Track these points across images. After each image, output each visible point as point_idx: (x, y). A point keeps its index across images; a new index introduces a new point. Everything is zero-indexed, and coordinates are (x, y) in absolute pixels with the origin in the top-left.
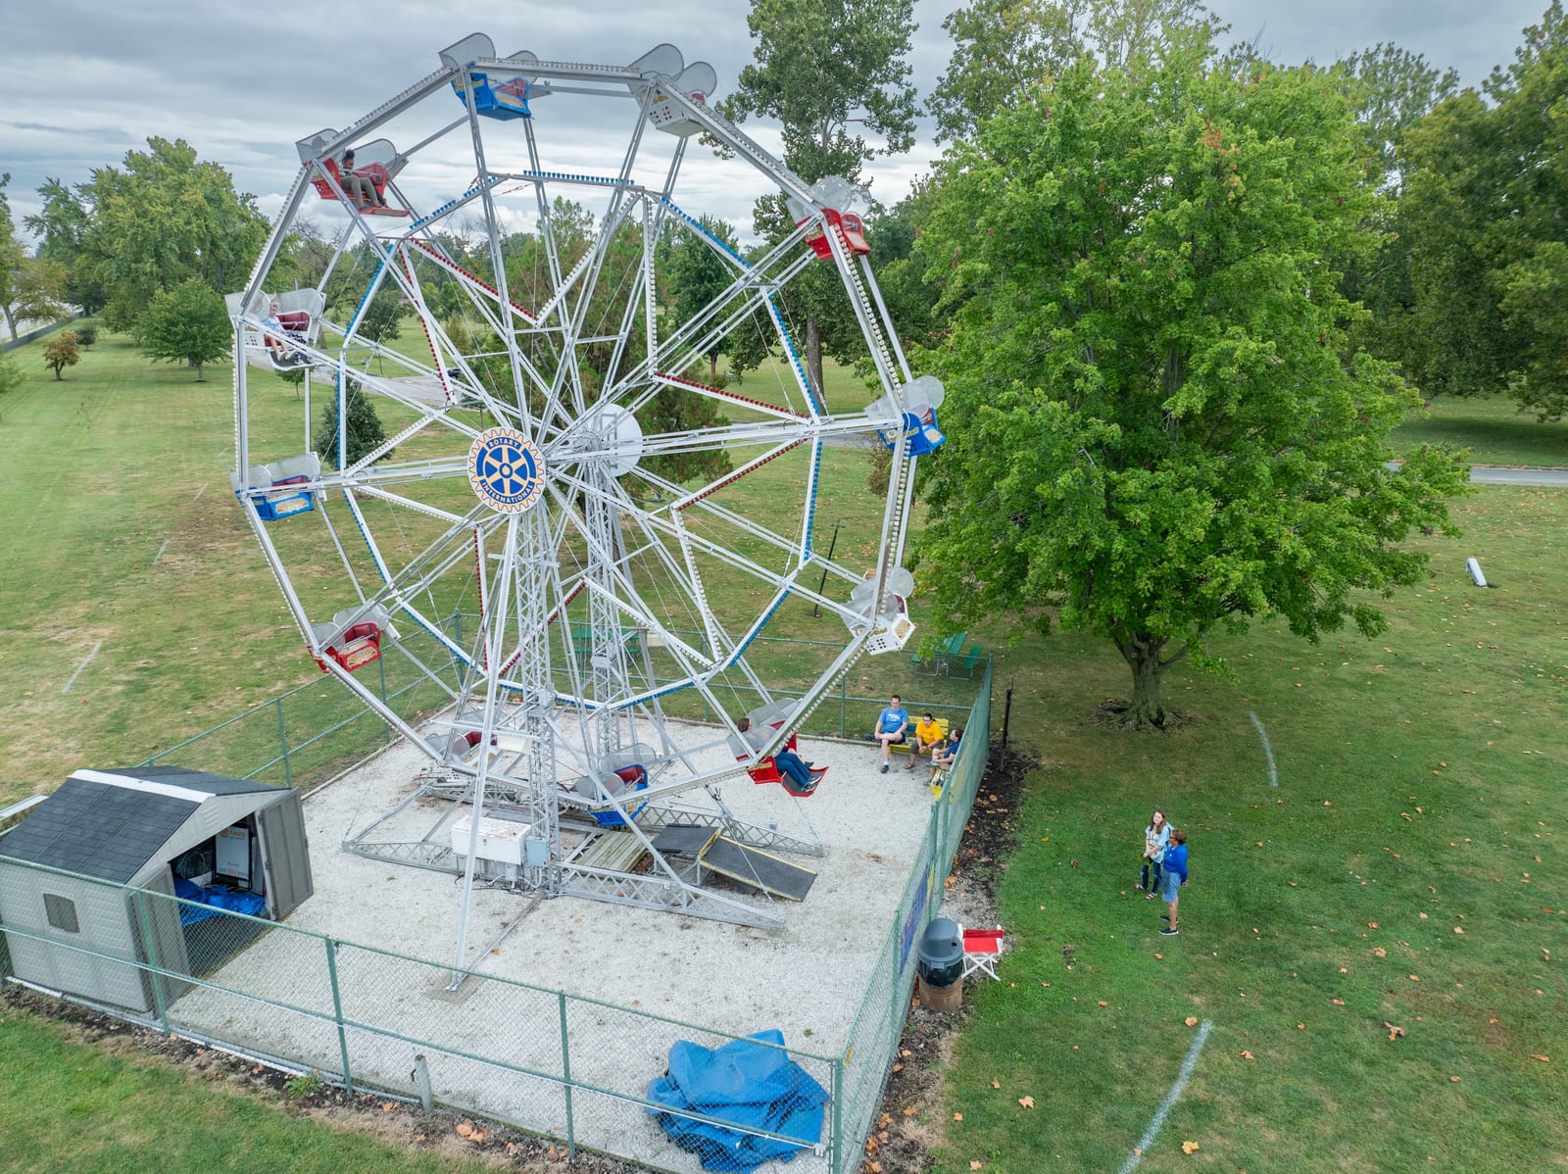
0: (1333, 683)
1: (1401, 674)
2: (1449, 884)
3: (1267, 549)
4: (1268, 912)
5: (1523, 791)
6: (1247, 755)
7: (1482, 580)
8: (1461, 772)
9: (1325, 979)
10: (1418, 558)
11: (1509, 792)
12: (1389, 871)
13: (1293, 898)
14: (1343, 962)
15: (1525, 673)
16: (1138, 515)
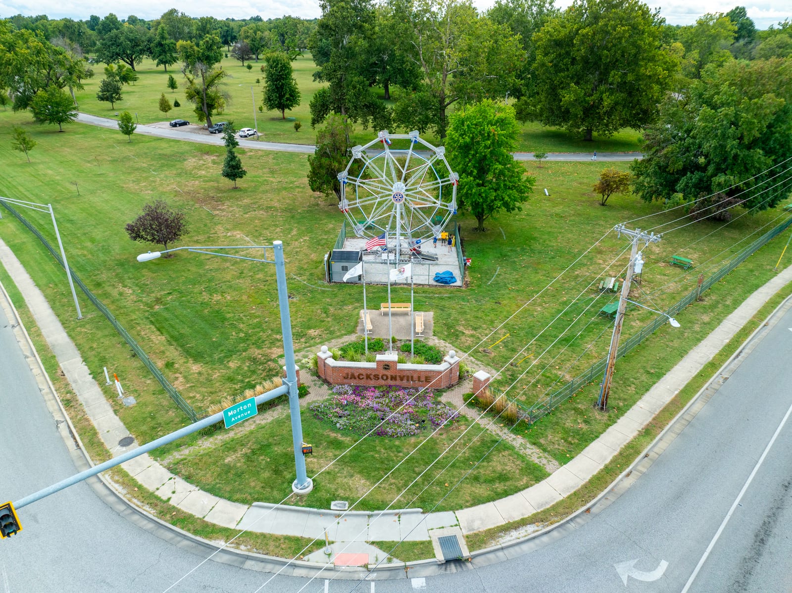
0: (514, 220)
1: (528, 218)
2: (532, 250)
3: (503, 199)
4: (505, 256)
5: (546, 237)
6: (500, 235)
7: (547, 194)
8: (536, 235)
9: (514, 262)
10: (527, 197)
11: (543, 237)
12: (523, 249)
13: (509, 254)
14: (516, 260)
15: (551, 215)
16: (484, 195)
